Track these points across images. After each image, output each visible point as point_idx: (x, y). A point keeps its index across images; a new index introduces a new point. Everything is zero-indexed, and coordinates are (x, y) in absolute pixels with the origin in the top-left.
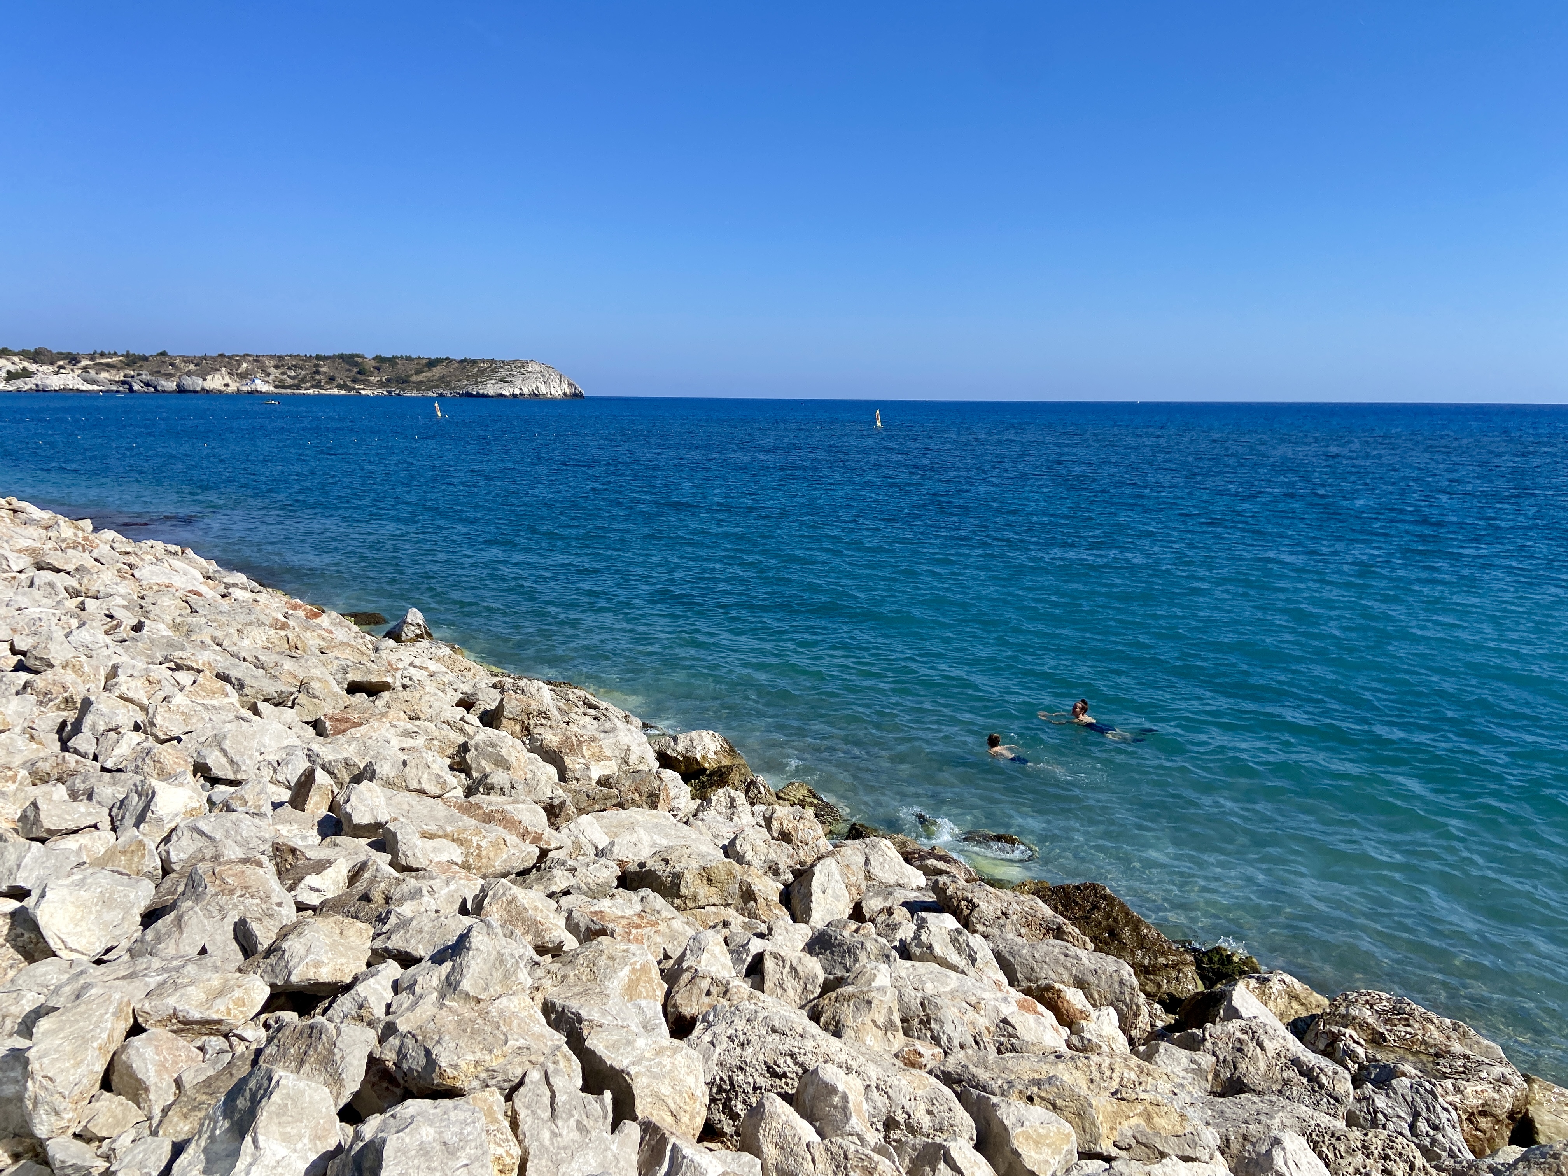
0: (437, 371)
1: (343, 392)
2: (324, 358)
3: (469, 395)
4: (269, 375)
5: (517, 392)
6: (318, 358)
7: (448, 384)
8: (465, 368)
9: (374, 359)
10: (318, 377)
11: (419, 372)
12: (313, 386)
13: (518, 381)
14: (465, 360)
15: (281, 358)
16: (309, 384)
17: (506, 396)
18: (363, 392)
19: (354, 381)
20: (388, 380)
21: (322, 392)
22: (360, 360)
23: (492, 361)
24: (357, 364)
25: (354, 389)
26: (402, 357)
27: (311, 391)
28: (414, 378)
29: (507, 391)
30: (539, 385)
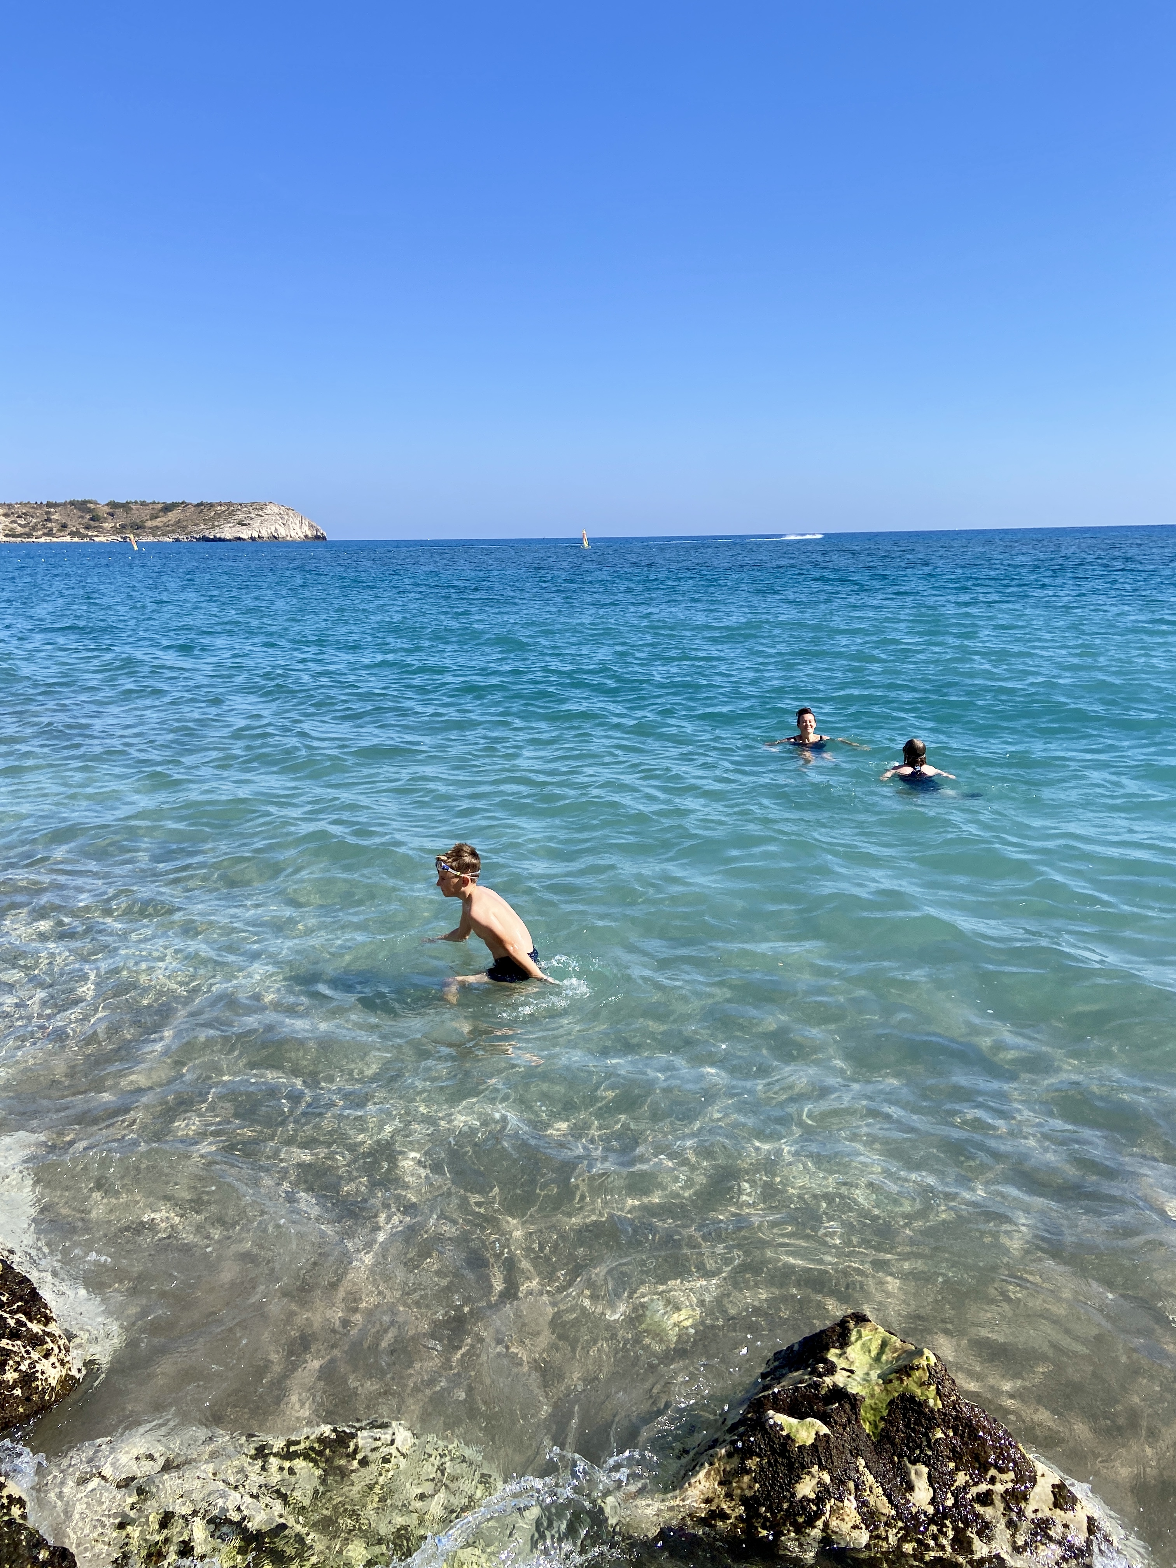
0: (172, 516)
1: (76, 540)
2: (55, 505)
3: (206, 539)
5: (255, 535)
6: (49, 505)
7: (184, 528)
8: (202, 511)
9: (107, 505)
10: (49, 525)
11: (154, 517)
12: (45, 534)
13: (256, 524)
14: (201, 504)
15: (10, 506)
16: (40, 533)
17: (244, 540)
18: (97, 539)
19: (87, 528)
20: (123, 527)
21: (54, 540)
22: (92, 506)
23: (229, 504)
24: (90, 511)
25: (87, 536)
26: (136, 502)
27: (42, 540)
28: (149, 524)
29: (245, 534)
30: (278, 527)
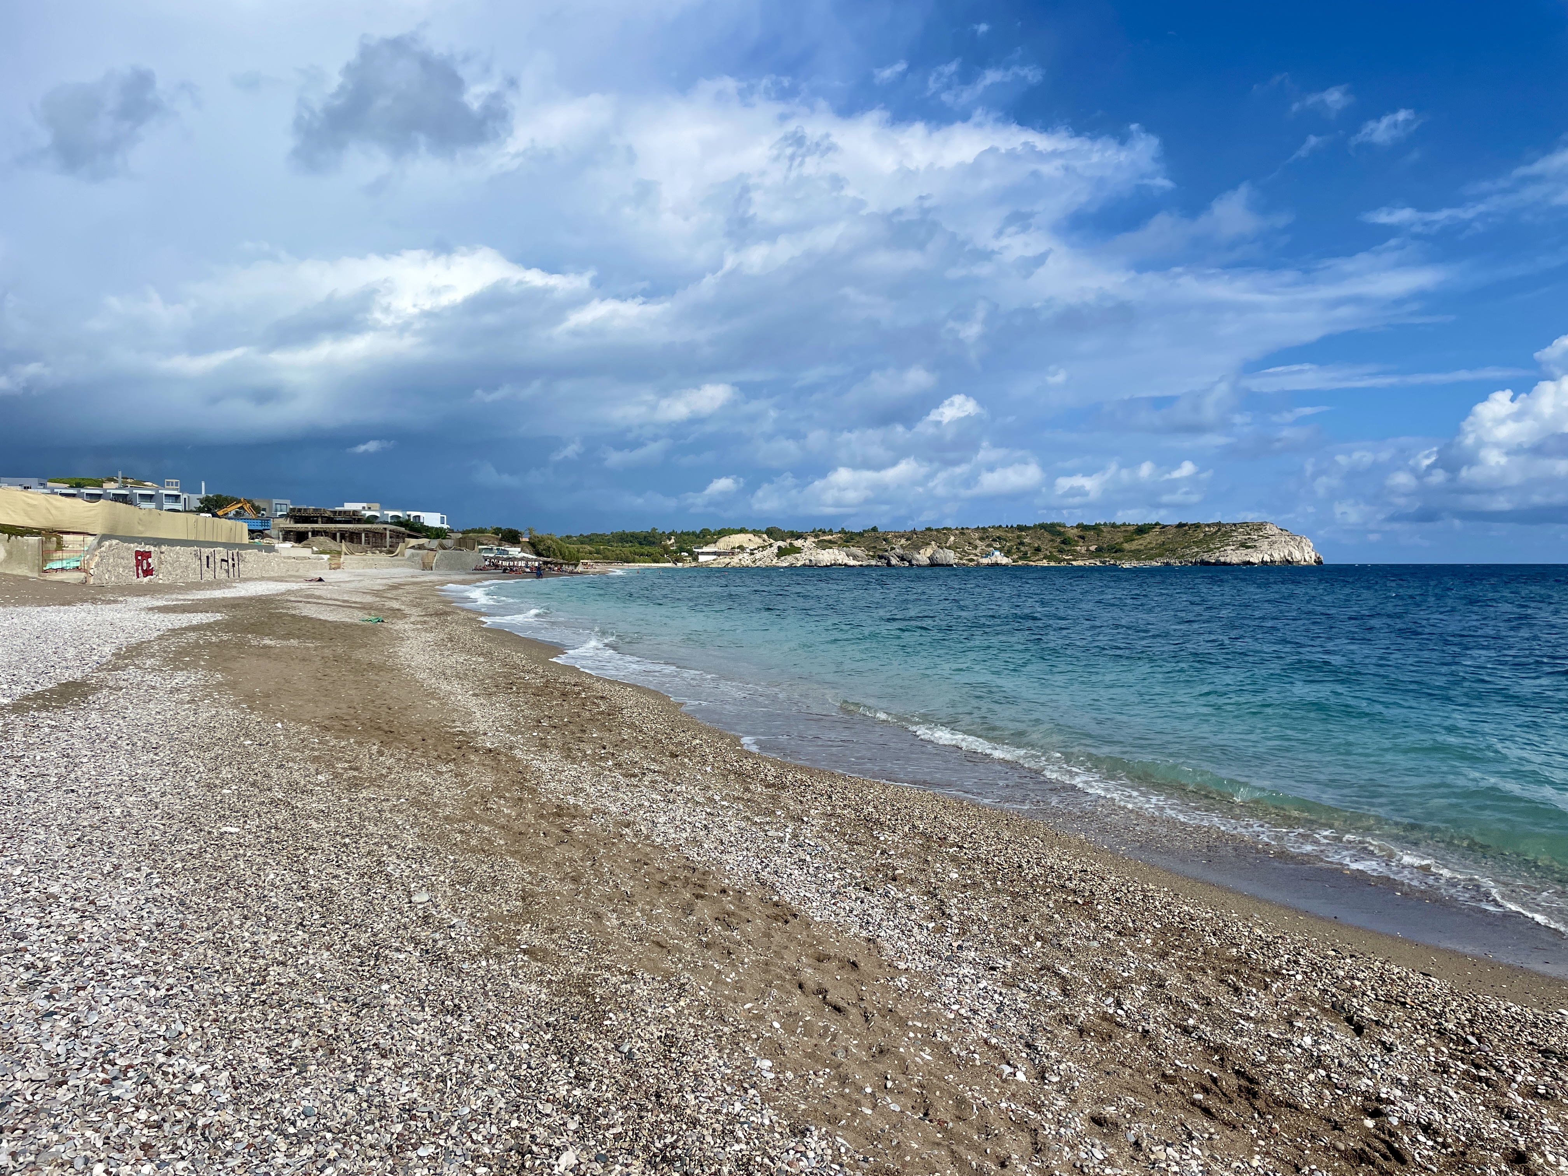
0: (1152, 538)
1: (1052, 564)
2: (1026, 529)
3: (1207, 564)
4: (976, 547)
5: (1267, 558)
6: (1021, 528)
7: (1173, 551)
8: (1186, 533)
9: (1078, 526)
10: (1022, 549)
11: (1130, 540)
12: (1020, 558)
13: (1262, 546)
14: (1181, 525)
17: (1255, 564)
18: (1074, 563)
19: (1061, 551)
20: (1099, 549)
22: (1062, 529)
23: (1219, 524)
24: (1060, 534)
25: (1063, 560)
26: (1105, 525)
27: (1020, 563)
28: (1126, 546)
29: (1255, 558)
30: (1291, 549)
